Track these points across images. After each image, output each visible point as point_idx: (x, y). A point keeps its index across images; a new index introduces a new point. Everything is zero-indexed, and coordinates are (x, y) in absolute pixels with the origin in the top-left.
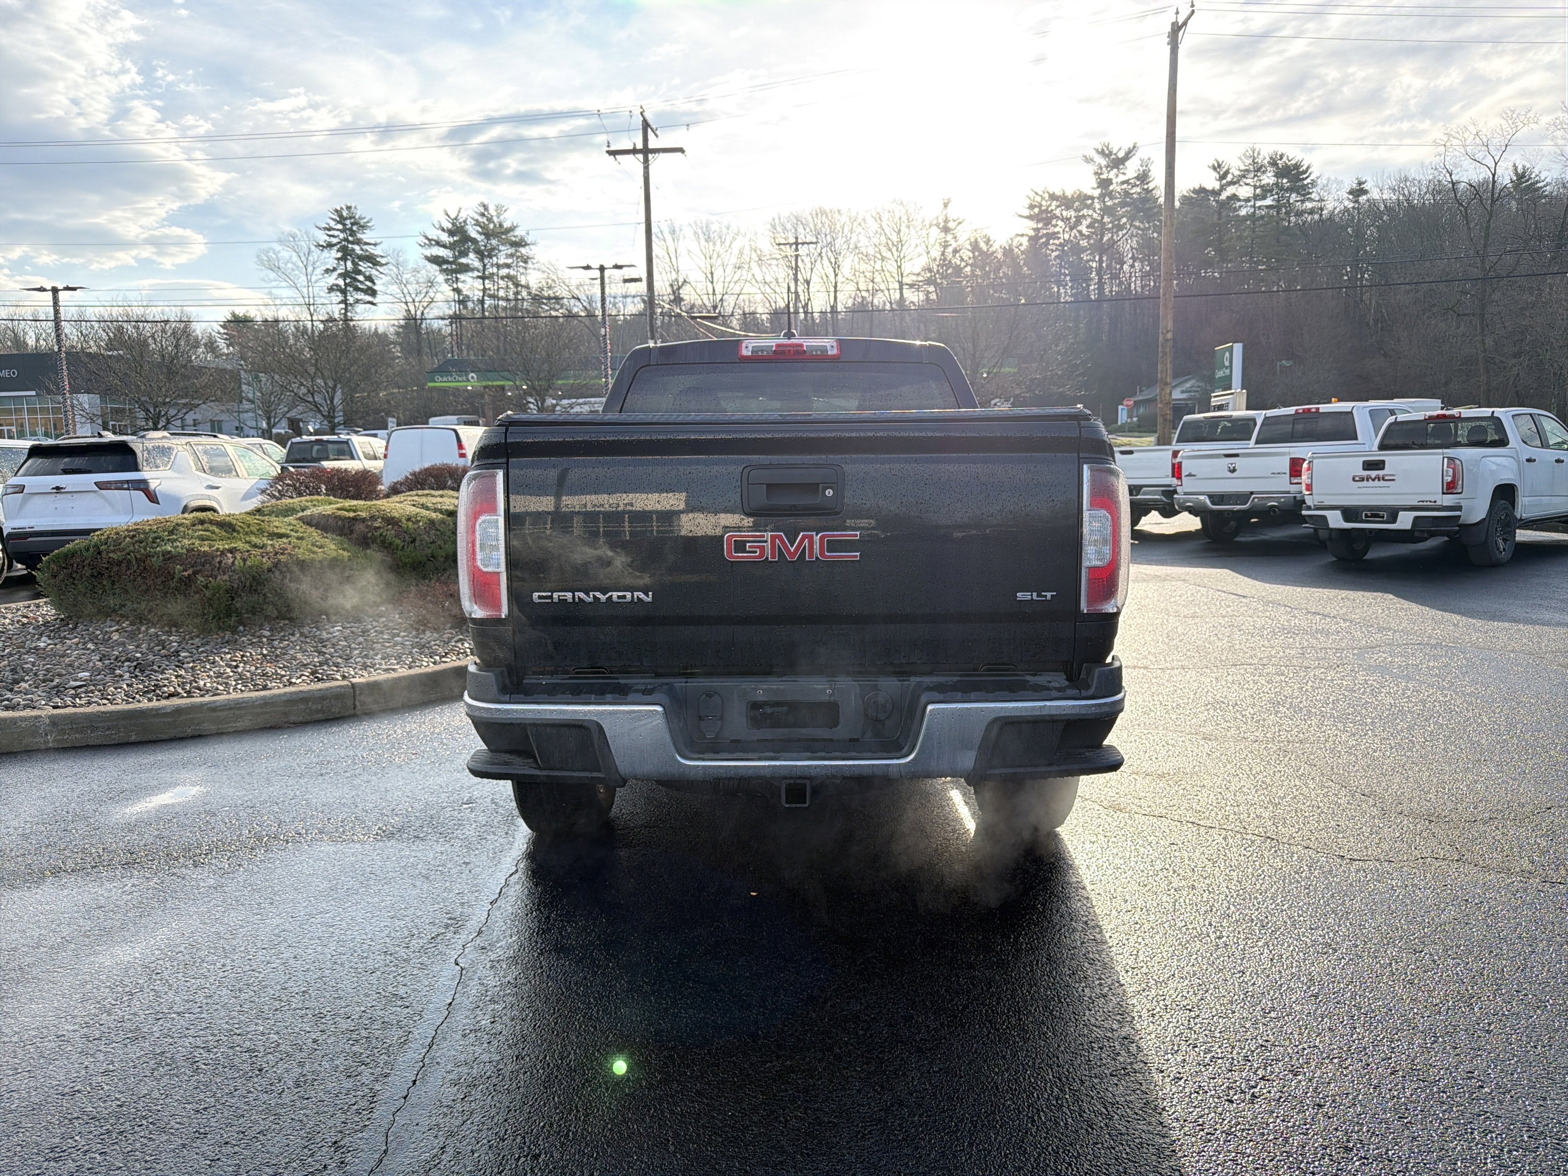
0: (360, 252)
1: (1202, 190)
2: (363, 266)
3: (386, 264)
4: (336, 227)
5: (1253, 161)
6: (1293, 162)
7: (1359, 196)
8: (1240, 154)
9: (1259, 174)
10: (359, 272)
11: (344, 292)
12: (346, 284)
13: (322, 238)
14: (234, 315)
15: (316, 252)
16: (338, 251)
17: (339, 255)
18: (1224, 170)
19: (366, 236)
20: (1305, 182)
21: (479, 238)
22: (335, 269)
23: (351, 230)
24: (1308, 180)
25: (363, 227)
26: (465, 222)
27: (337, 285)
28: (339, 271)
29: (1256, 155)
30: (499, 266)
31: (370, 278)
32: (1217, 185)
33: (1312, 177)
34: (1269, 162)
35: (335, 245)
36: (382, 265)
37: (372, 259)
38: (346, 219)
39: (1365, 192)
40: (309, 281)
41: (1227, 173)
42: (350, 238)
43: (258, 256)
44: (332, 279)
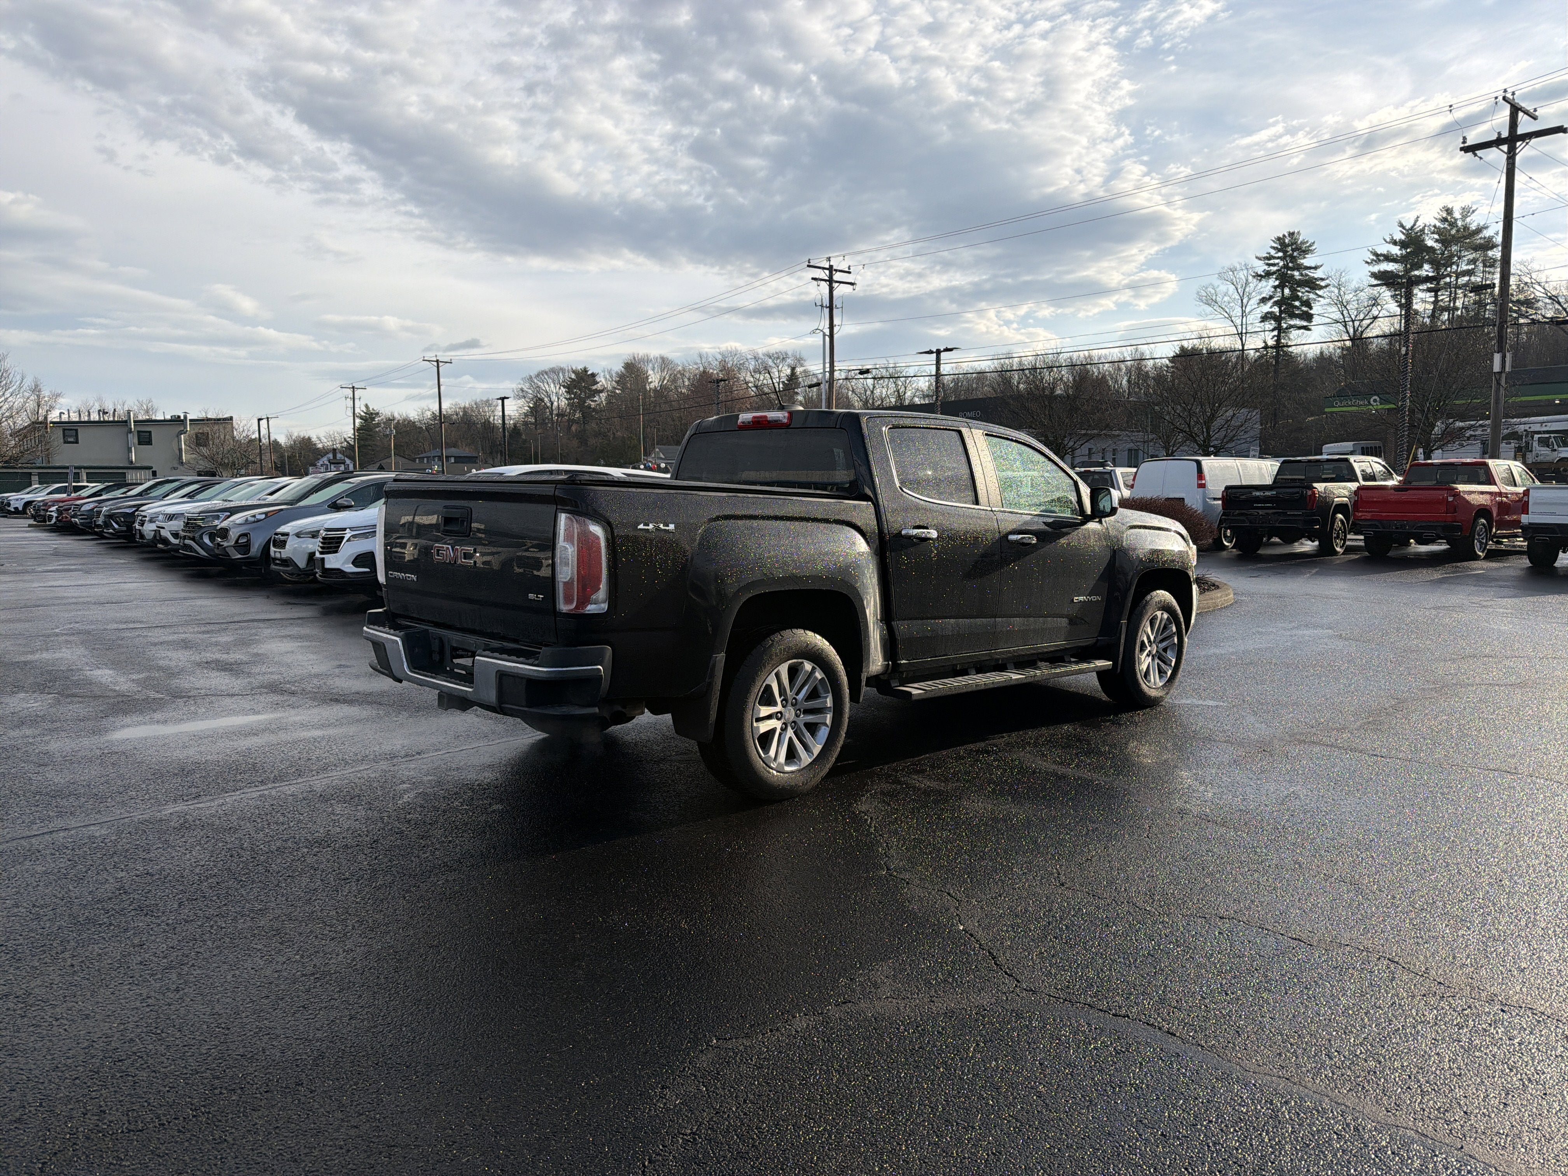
0: (1298, 278)
2: (1303, 293)
3: (1326, 286)
4: (1277, 255)
10: (1297, 298)
11: (1278, 319)
12: (1281, 312)
13: (1261, 267)
14: (1182, 348)
15: (1253, 282)
16: (1276, 279)
17: (1277, 283)
19: (1307, 261)
21: (1437, 246)
22: (1271, 297)
23: (1291, 256)
25: (1304, 251)
26: (1422, 230)
27: (1271, 313)
28: (1275, 299)
30: (1459, 275)
31: (1307, 303)
35: (1274, 273)
36: (1321, 288)
37: (1312, 284)
38: (1288, 245)
40: (1243, 312)
42: (1290, 265)
43: (1198, 293)
44: (1266, 308)
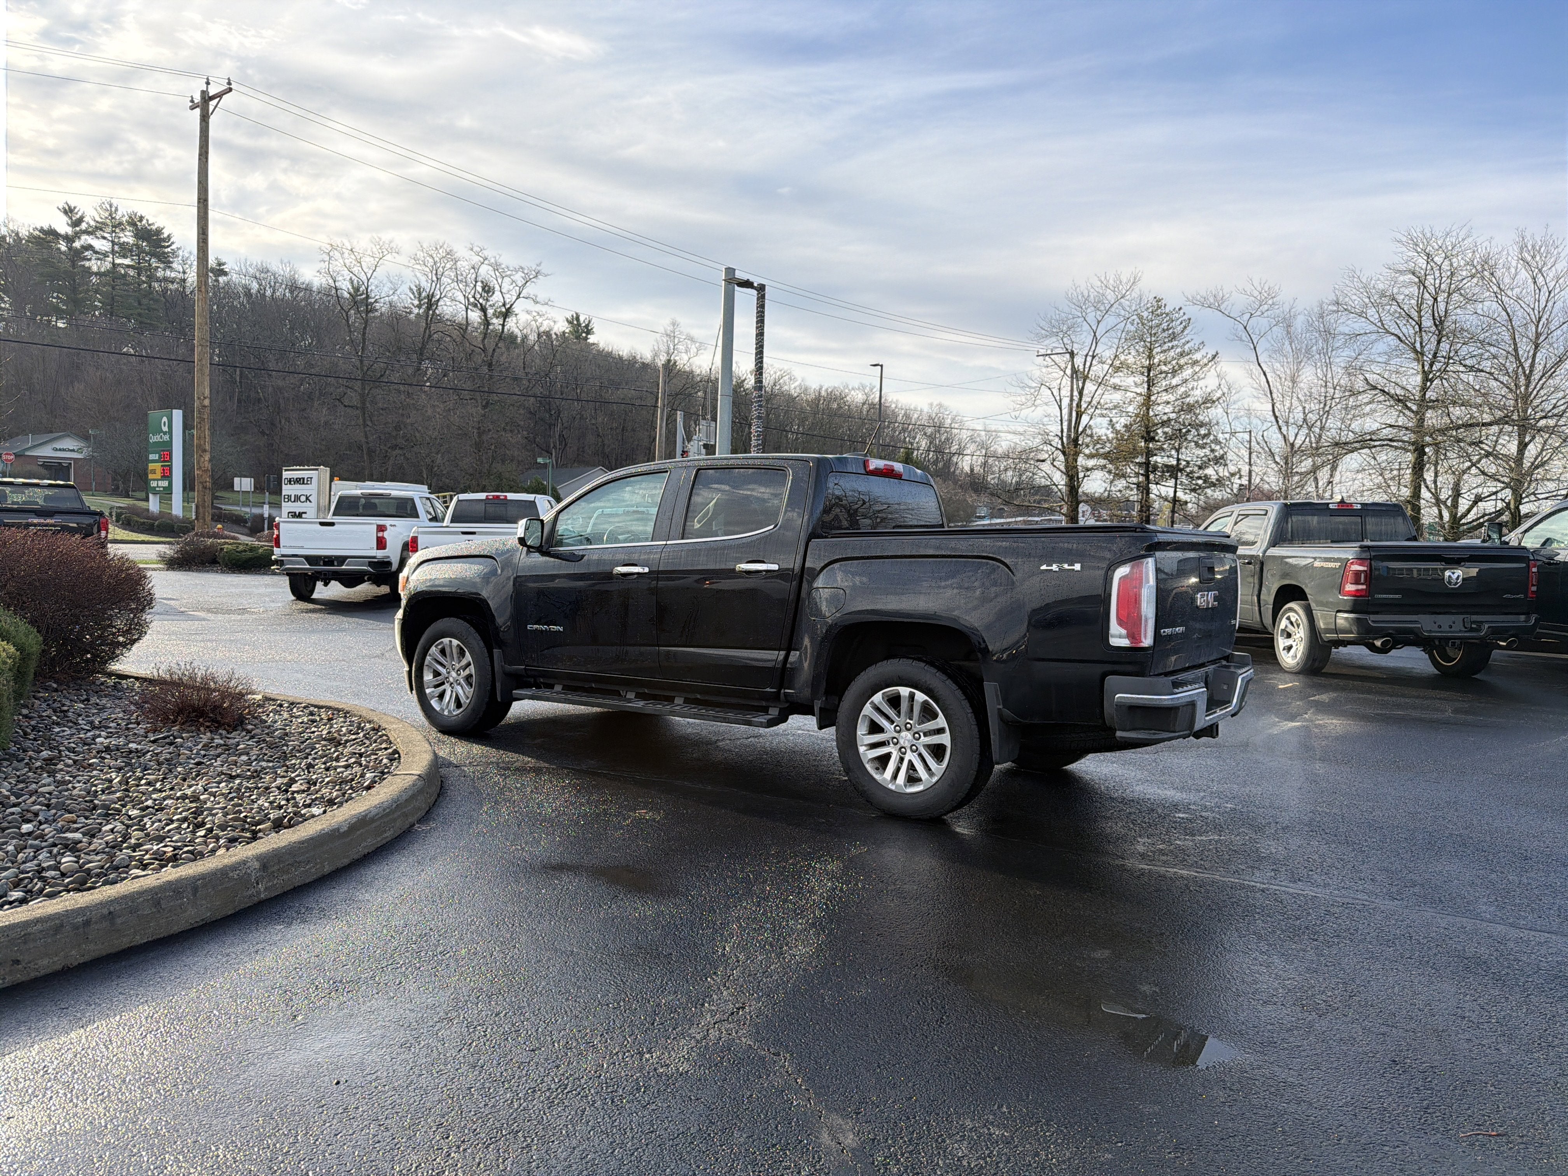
1: (52, 233)
5: (110, 215)
6: (154, 228)
7: (219, 276)
8: (97, 205)
9: (117, 230)
18: (78, 216)
20: (166, 250)
24: (169, 250)
29: (113, 209)
32: (69, 230)
33: (173, 247)
34: (127, 221)
39: (225, 274)
41: (80, 221)
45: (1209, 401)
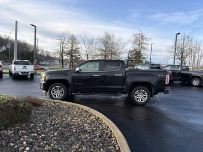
45: (79, 48)
